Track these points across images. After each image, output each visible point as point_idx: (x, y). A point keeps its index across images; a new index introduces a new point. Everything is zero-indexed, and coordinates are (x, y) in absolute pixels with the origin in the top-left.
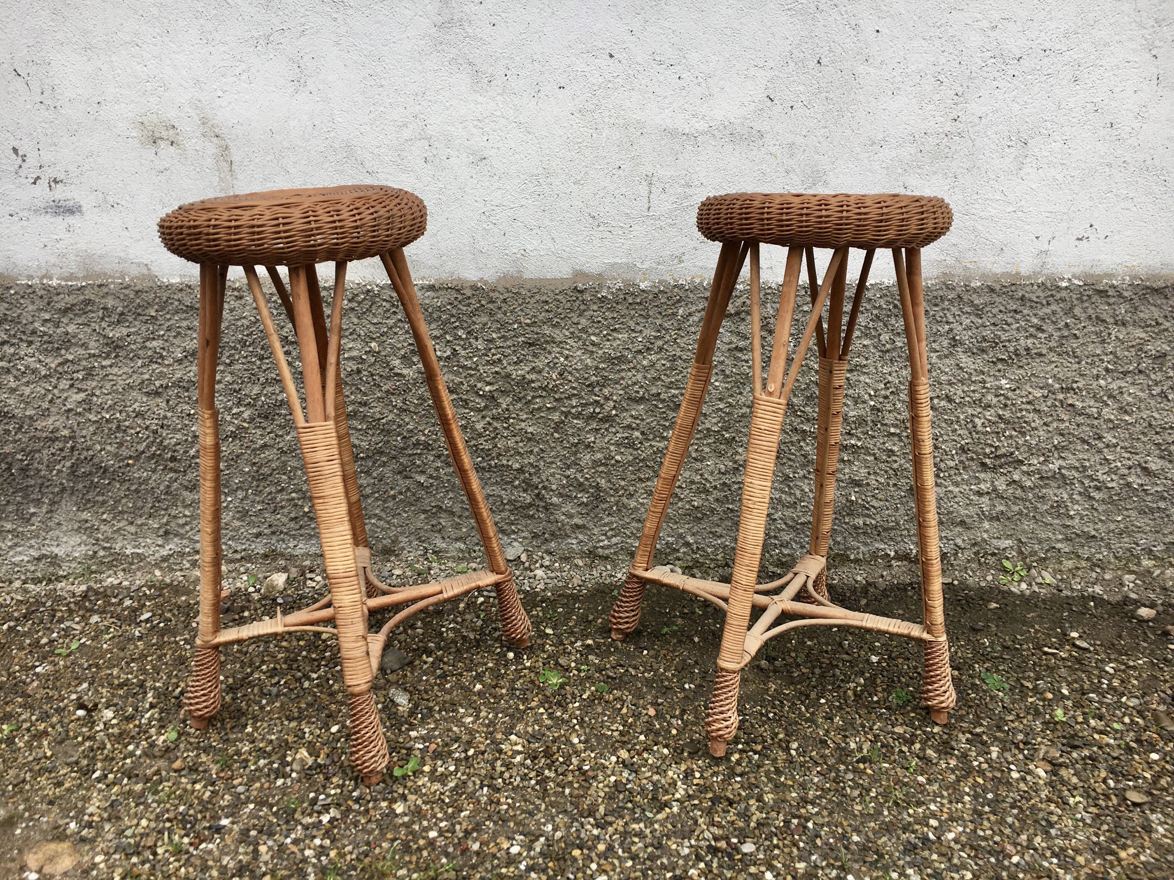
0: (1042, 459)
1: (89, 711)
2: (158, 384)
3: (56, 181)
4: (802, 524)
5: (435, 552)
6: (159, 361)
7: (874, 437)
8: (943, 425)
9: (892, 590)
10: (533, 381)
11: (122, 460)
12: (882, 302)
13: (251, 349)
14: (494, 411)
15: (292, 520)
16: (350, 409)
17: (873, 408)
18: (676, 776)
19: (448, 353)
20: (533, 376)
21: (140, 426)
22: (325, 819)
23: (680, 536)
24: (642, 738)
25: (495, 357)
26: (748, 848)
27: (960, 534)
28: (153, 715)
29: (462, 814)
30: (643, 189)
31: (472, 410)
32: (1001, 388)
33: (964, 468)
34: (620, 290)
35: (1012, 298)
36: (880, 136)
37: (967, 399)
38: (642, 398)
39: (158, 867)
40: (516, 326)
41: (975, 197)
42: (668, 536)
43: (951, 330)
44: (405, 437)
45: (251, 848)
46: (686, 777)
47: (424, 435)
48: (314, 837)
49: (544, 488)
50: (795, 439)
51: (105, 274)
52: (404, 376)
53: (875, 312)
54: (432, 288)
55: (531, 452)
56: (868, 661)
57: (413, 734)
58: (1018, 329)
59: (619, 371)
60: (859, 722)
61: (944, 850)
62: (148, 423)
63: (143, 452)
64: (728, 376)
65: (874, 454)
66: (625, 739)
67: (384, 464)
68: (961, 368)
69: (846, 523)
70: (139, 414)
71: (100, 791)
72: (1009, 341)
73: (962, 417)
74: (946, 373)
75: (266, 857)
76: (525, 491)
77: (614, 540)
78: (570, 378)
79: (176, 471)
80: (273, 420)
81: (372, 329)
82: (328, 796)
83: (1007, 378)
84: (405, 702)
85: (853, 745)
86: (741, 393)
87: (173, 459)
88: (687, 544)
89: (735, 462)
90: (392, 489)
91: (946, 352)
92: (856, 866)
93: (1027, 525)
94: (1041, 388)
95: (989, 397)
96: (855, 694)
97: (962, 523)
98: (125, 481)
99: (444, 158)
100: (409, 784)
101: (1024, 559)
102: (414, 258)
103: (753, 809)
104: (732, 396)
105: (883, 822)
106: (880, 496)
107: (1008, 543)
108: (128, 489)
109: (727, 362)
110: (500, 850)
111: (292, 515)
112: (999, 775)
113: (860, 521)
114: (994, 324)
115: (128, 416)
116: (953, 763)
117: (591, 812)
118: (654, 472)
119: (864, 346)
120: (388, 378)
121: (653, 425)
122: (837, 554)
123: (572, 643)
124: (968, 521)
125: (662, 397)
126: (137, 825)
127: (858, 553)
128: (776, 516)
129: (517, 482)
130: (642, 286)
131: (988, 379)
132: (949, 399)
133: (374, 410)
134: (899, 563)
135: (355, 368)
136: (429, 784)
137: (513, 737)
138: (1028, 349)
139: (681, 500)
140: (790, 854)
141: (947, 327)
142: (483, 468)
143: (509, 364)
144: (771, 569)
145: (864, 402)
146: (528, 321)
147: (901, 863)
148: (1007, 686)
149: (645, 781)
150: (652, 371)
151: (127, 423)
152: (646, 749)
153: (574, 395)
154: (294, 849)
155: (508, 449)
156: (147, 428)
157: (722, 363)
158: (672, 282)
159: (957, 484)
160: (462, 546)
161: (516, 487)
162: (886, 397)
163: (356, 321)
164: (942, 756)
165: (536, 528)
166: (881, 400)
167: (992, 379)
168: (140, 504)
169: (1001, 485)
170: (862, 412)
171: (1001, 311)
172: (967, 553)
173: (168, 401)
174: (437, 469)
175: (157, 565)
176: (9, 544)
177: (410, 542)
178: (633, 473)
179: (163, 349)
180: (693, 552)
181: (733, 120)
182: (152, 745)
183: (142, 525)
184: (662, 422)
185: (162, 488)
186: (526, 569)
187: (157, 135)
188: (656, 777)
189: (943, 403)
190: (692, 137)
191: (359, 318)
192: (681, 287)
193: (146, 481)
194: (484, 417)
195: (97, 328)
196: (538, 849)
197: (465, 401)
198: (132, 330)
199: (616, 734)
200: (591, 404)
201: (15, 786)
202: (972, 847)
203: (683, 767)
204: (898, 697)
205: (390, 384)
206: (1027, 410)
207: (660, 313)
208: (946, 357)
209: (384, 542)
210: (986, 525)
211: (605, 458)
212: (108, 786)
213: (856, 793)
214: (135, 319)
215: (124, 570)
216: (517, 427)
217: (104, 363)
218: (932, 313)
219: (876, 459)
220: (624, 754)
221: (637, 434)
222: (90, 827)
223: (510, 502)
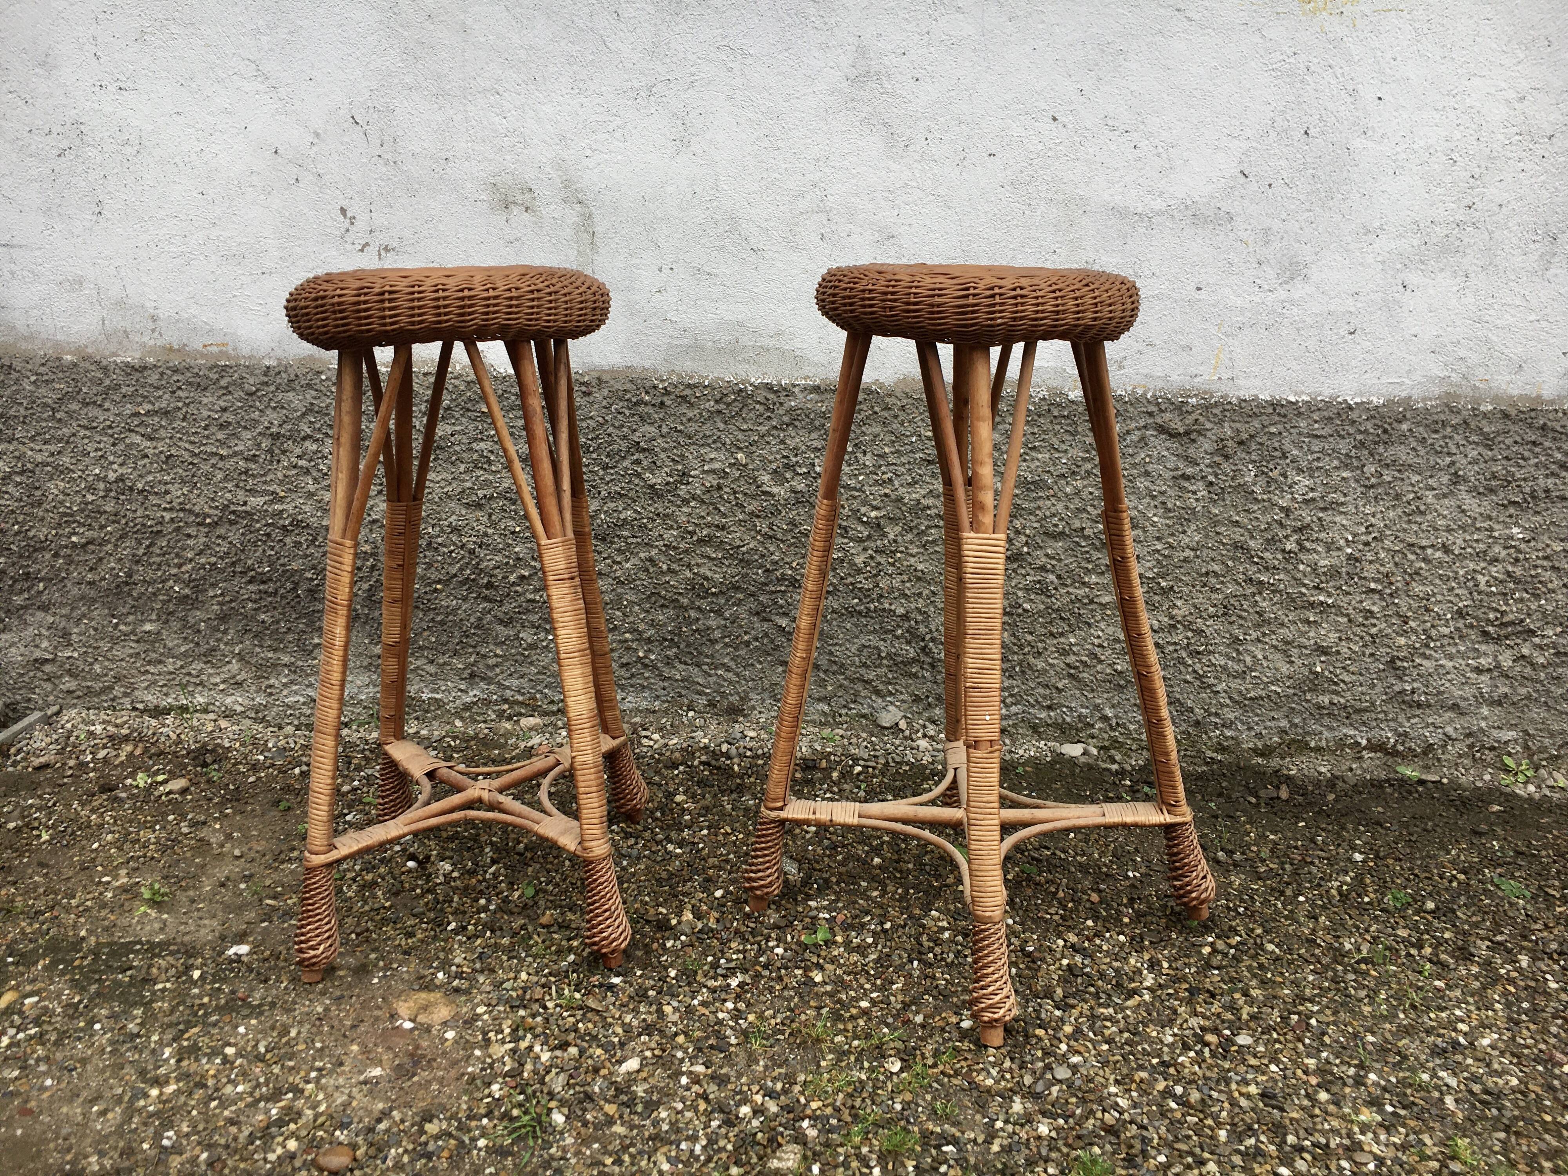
0: (1559, 629)
1: (420, 863)
2: (480, 493)
3: (387, 249)
4: (1251, 699)
6: (486, 466)
7: (1348, 593)
8: (1438, 581)
9: (1364, 786)
10: (929, 508)
11: (430, 585)
12: (1369, 426)
13: (594, 456)
14: (879, 542)
15: (623, 665)
16: (705, 533)
17: (1350, 557)
18: (1139, 964)
20: (929, 502)
21: (454, 544)
22: (734, 983)
23: (1097, 707)
24: (1090, 923)
25: (885, 477)
26: (1244, 1039)
27: (1452, 721)
28: (498, 870)
29: (894, 987)
31: (851, 539)
32: (1512, 538)
33: (1461, 637)
35: (1530, 426)
36: (1377, 224)
37: (1469, 550)
38: (1062, 533)
39: (552, 1020)
40: (914, 439)
41: (1490, 301)
42: (1082, 706)
43: (1453, 463)
44: (767, 570)
45: (654, 1007)
46: (1152, 966)
47: (791, 568)
48: (725, 1001)
49: (933, 640)
50: (1249, 592)
52: (773, 496)
53: (1359, 437)
54: (816, 389)
55: (920, 595)
56: (1350, 860)
57: (812, 904)
58: (1536, 465)
59: (1035, 499)
60: (1350, 923)
61: (1480, 1055)
62: (465, 540)
63: (455, 575)
64: (1170, 511)
65: (1348, 615)
66: (1069, 923)
67: (739, 603)
68: (1463, 511)
69: (1308, 701)
70: (455, 530)
71: (461, 943)
72: (1525, 480)
73: (1461, 572)
74: (1445, 517)
75: (675, 1017)
76: (908, 643)
77: (1014, 709)
79: (490, 601)
80: (612, 543)
81: (740, 436)
82: (729, 961)
83: (1519, 526)
84: (794, 871)
85: (1348, 946)
86: (1184, 532)
87: (489, 586)
88: (1105, 718)
89: (1172, 617)
90: (746, 633)
91: (1445, 490)
92: (1378, 1066)
93: (1537, 713)
94: (1562, 540)
95: (1497, 549)
96: (1340, 893)
97: (1455, 707)
98: (430, 609)
99: (844, 234)
100: (823, 953)
101: (1530, 757)
102: (798, 353)
103: (1241, 1002)
104: (1173, 535)
105: (1400, 1025)
106: (1352, 669)
107: (1511, 735)
108: (433, 620)
109: (1170, 492)
110: (949, 1024)
111: (624, 661)
112: (1533, 984)
113: (1325, 699)
114: (1507, 458)
115: (442, 531)
116: (1475, 969)
117: (1048, 994)
118: (1070, 626)
119: (1343, 479)
120: (753, 497)
121: (1072, 567)
122: (1294, 740)
124: (1463, 704)
125: (1086, 532)
126: (515, 978)
127: (1320, 740)
128: (1219, 688)
129: (900, 632)
130: (1072, 396)
131: (1496, 526)
132: (1446, 549)
133: (734, 535)
134: (1372, 755)
135: (715, 483)
136: (846, 955)
137: (933, 913)
138: (1547, 491)
139: (1100, 662)
140: (1295, 1049)
141: (1448, 460)
142: (860, 613)
143: (902, 485)
144: (1209, 754)
145: (1339, 549)
147: (1431, 1065)
148: (1528, 894)
149: (1104, 967)
150: (1077, 501)
151: (440, 540)
152: (1095, 935)
154: (705, 1011)
155: (891, 590)
156: (463, 546)
157: (1162, 493)
159: (1451, 657)
160: (826, 708)
161: (898, 638)
162: (1367, 544)
163: (722, 426)
164: (1461, 962)
165: (918, 689)
166: (1361, 547)
167: (1500, 527)
168: (444, 639)
169: (1506, 661)
170: (1335, 561)
171: (1516, 442)
172: (1458, 745)
173: (490, 515)
175: (458, 715)
176: (284, 680)
177: (763, 700)
178: (1043, 626)
179: (492, 452)
180: (1112, 728)
181: (1197, 198)
182: (506, 901)
183: (445, 664)
184: (1084, 564)
185: (472, 620)
186: (905, 738)
187: (511, 199)
188: (1116, 964)
189: (1438, 554)
190: (1146, 218)
191: (725, 423)
192: (1120, 398)
193: (454, 611)
194: (865, 549)
197: (845, 528)
198: (458, 428)
199: (1056, 917)
201: (358, 935)
202: (1513, 1055)
203: (1147, 957)
204: (1395, 898)
205: (755, 504)
206: (1543, 567)
208: (1445, 496)
209: (731, 698)
210: (1485, 711)
211: (1010, 606)
212: (469, 938)
213: (1363, 993)
214: (462, 415)
215: (417, 718)
216: (905, 563)
218: (1430, 441)
219: (1350, 621)
220: (1072, 938)
221: (1052, 577)
222: (461, 978)
223: (889, 656)
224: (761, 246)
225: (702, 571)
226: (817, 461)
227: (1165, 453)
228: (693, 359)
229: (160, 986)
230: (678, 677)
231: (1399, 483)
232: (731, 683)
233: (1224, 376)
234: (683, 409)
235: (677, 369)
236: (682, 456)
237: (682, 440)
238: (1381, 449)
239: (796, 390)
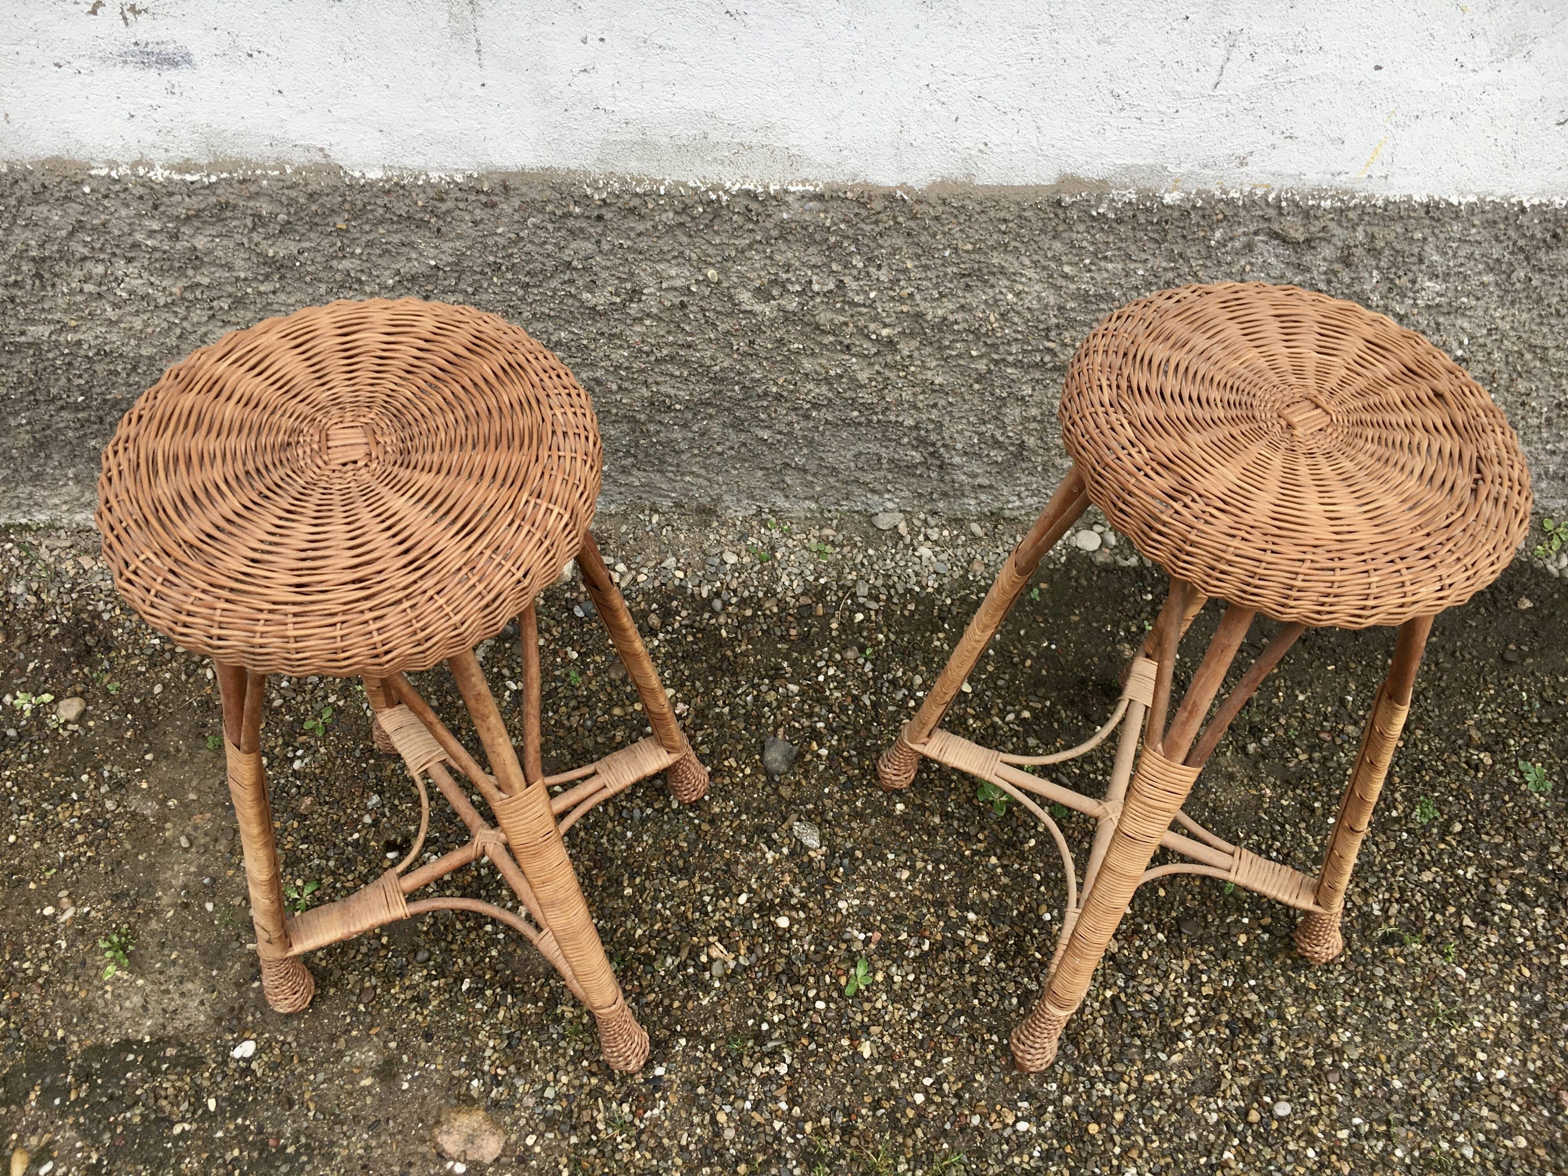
3: (134, 11)
5: (771, 511)
6: (356, 286)
10: (956, 322)
13: (509, 275)
14: (889, 358)
16: (665, 352)
18: (1179, 981)
19: (831, 286)
20: (959, 316)
22: (783, 1070)
25: (904, 292)
26: (1283, 1109)
29: (945, 1061)
30: (1217, 55)
31: (854, 355)
34: (1130, 203)
40: (947, 253)
44: (746, 387)
45: (707, 1115)
46: (1191, 981)
47: (776, 384)
49: (944, 445)
51: (248, 162)
52: (755, 315)
53: (1521, 242)
54: (819, 197)
55: (935, 406)
57: (843, 906)
60: (1378, 860)
61: (1493, 1099)
67: (710, 417)
75: (729, 1132)
76: (915, 448)
78: (1016, 320)
81: (711, 251)
84: (816, 844)
85: (1376, 910)
90: (719, 444)
92: (1404, 1131)
100: (867, 1007)
102: (794, 151)
103: (1278, 1038)
105: (1424, 1051)
110: (1006, 1126)
112: (1547, 962)
116: (1494, 939)
119: (1482, 283)
120: (730, 315)
123: (1002, 714)
129: (906, 440)
130: (1168, 199)
133: (703, 353)
135: (677, 301)
136: (890, 1008)
137: (970, 915)
140: (1329, 1115)
142: (860, 424)
143: (925, 300)
146: (969, 247)
147: (1450, 1123)
148: (1549, 785)
149: (1147, 997)
152: (1135, 931)
153: (1017, 340)
154: (757, 1117)
158: (1218, 193)
160: (813, 506)
161: (903, 445)
163: (685, 240)
164: (1482, 927)
165: (922, 488)
174: (790, 424)
177: (739, 501)
179: (362, 271)
186: (906, 546)
191: (690, 237)
192: (1230, 202)
194: (871, 365)
195: (245, 241)
196: (1048, 1124)
198: (306, 245)
200: (1039, 350)
202: (1523, 1093)
204: (1423, 813)
205: (732, 322)
207: (1184, 237)
212: (490, 1008)
213: (1390, 1001)
214: (311, 230)
216: (919, 377)
217: (262, 288)
222: (499, 1085)
223: (891, 461)
224: (742, 8)
225: (663, 389)
226: (814, 278)
227: (1272, 260)
228: (640, 159)
229: (177, 1130)
230: (637, 483)
231: (1548, 287)
232: (701, 487)
233: (1377, 173)
234: (631, 222)
235: (619, 170)
236: (632, 274)
237: (630, 257)
238: (1542, 254)
239: (790, 199)
